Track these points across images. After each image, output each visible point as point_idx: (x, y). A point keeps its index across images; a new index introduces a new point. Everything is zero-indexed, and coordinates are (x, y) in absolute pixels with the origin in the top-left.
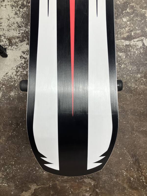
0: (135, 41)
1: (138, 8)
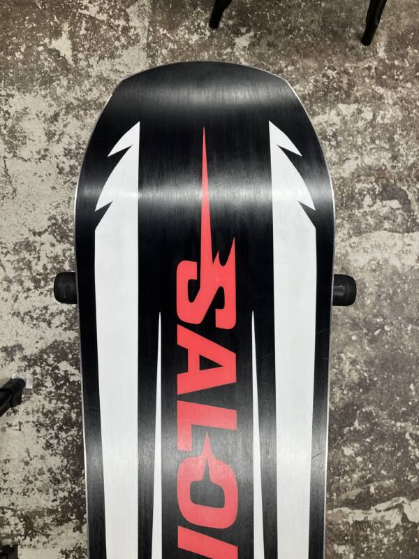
0: (380, 511)
1: (384, 419)
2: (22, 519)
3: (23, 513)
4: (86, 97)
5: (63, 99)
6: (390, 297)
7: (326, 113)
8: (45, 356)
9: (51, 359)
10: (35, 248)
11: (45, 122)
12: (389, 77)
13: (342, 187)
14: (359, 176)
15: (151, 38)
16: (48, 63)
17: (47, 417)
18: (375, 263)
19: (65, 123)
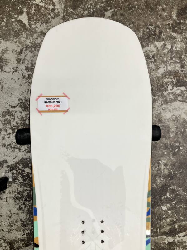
2: (8, 244)
3: (9, 241)
4: (35, 42)
5: (24, 43)
6: (182, 133)
7: (149, 46)
8: (18, 165)
9: (21, 166)
10: (12, 114)
11: (16, 54)
12: (179, 28)
13: (158, 81)
14: (166, 76)
15: (65, 14)
16: (17, 27)
17: (19, 195)
18: (175, 117)
19: (26, 54)
